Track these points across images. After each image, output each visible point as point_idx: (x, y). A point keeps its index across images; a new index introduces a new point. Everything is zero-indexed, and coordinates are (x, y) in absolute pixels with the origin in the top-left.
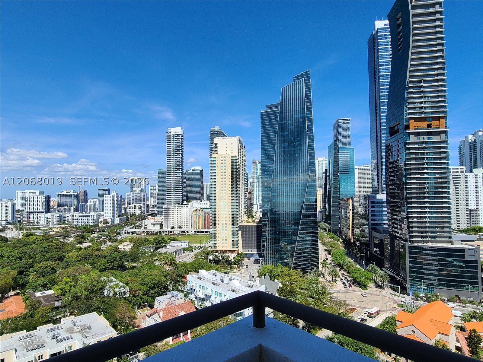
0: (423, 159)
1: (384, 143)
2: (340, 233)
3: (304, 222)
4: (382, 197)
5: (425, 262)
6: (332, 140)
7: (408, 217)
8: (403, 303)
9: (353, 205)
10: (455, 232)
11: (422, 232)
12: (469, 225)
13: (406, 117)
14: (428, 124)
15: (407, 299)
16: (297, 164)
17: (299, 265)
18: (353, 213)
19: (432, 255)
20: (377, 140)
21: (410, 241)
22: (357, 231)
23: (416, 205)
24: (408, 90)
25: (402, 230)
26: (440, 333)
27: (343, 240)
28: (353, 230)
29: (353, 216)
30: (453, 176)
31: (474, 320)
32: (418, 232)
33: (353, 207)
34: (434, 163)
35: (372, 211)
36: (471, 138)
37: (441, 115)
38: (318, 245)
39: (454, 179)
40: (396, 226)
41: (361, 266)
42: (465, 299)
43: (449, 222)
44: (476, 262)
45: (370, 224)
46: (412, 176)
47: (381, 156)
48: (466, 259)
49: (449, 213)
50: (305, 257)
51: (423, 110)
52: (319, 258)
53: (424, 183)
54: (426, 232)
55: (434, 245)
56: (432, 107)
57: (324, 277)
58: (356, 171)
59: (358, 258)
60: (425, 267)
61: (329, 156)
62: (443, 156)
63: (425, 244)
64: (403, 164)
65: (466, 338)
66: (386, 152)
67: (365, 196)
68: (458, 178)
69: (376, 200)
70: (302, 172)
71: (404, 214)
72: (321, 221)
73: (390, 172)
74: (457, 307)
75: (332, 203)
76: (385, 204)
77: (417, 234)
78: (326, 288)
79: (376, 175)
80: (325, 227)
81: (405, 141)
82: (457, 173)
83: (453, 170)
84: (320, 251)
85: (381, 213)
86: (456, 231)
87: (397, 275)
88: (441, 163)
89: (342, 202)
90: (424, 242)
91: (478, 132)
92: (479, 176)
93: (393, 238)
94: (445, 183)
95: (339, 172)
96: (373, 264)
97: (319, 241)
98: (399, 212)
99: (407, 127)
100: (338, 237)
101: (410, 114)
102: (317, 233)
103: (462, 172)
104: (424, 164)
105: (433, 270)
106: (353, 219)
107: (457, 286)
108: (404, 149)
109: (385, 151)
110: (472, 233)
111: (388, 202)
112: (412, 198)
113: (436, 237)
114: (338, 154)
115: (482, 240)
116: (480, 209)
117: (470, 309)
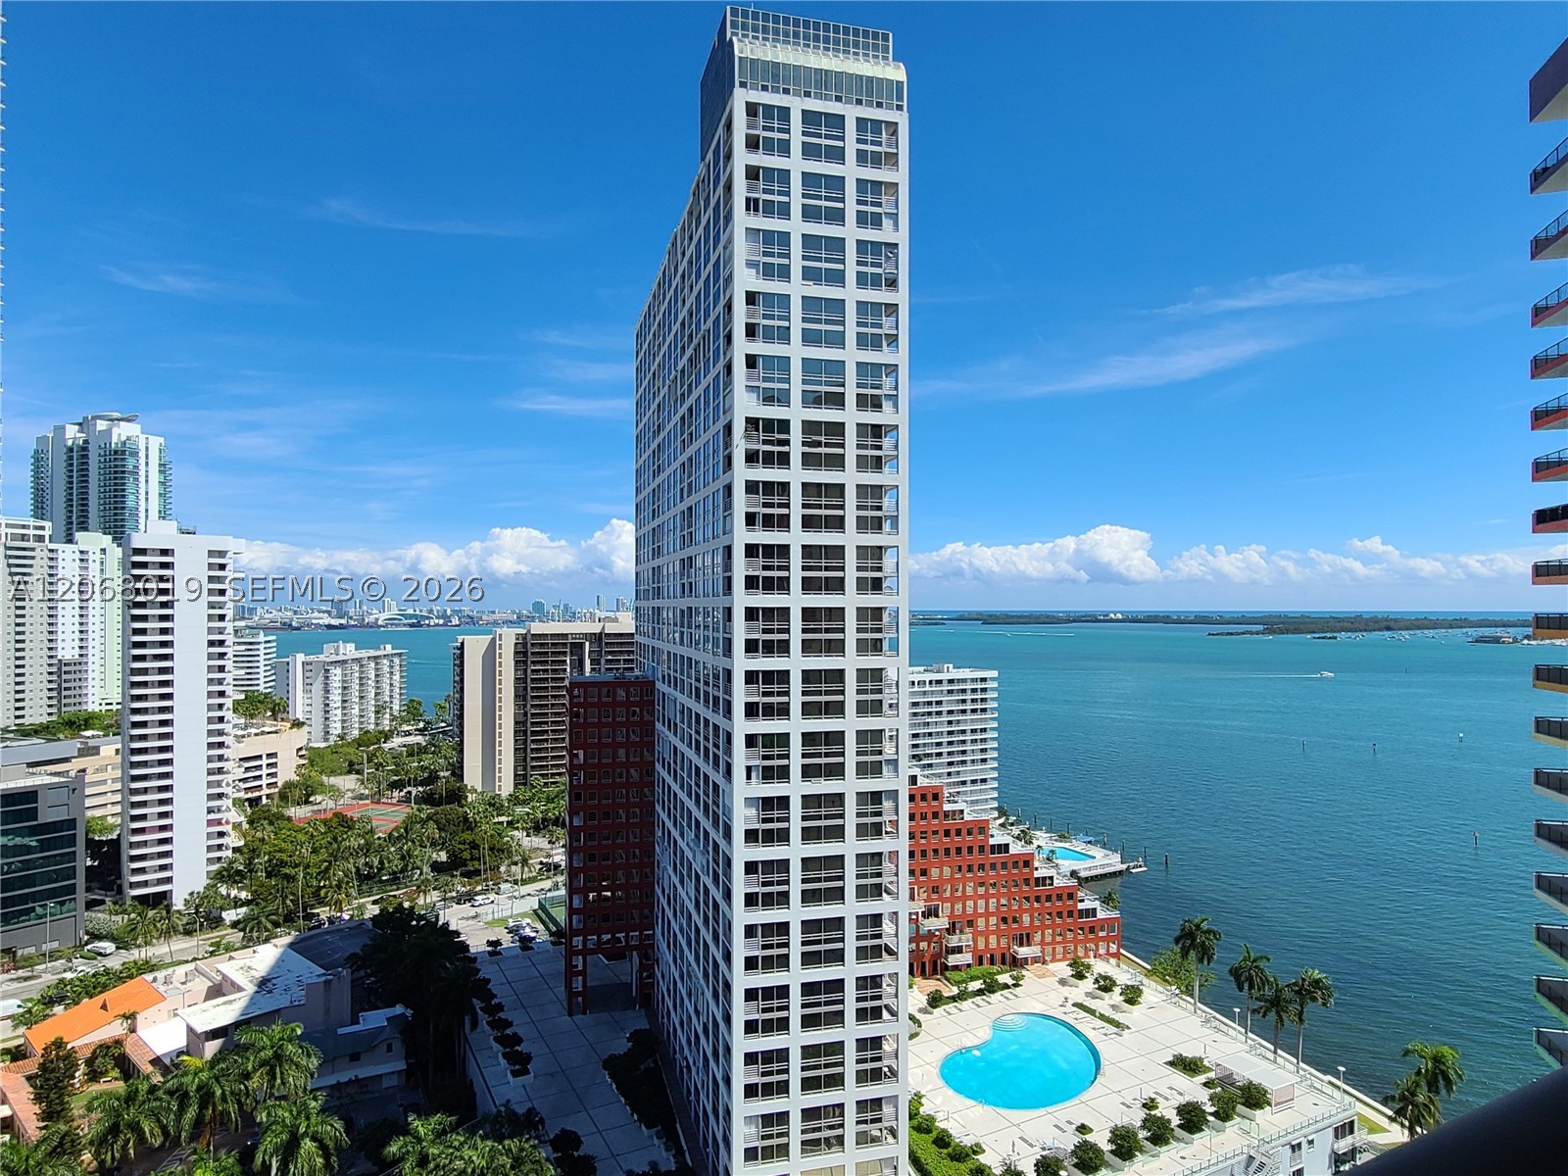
10: (8, 739)
12: (54, 710)
31: (58, 1009)
36: (72, 433)
39: (11, 561)
42: (32, 950)
44: (71, 823)
48: (41, 820)
65: (29, 1078)
68: (24, 557)
82: (23, 540)
83: (10, 531)
86: (11, 735)
91: (95, 418)
92: (91, 557)
103: (41, 539)
110: (61, 736)
115: (95, 751)
116: (91, 659)
117: (49, 979)
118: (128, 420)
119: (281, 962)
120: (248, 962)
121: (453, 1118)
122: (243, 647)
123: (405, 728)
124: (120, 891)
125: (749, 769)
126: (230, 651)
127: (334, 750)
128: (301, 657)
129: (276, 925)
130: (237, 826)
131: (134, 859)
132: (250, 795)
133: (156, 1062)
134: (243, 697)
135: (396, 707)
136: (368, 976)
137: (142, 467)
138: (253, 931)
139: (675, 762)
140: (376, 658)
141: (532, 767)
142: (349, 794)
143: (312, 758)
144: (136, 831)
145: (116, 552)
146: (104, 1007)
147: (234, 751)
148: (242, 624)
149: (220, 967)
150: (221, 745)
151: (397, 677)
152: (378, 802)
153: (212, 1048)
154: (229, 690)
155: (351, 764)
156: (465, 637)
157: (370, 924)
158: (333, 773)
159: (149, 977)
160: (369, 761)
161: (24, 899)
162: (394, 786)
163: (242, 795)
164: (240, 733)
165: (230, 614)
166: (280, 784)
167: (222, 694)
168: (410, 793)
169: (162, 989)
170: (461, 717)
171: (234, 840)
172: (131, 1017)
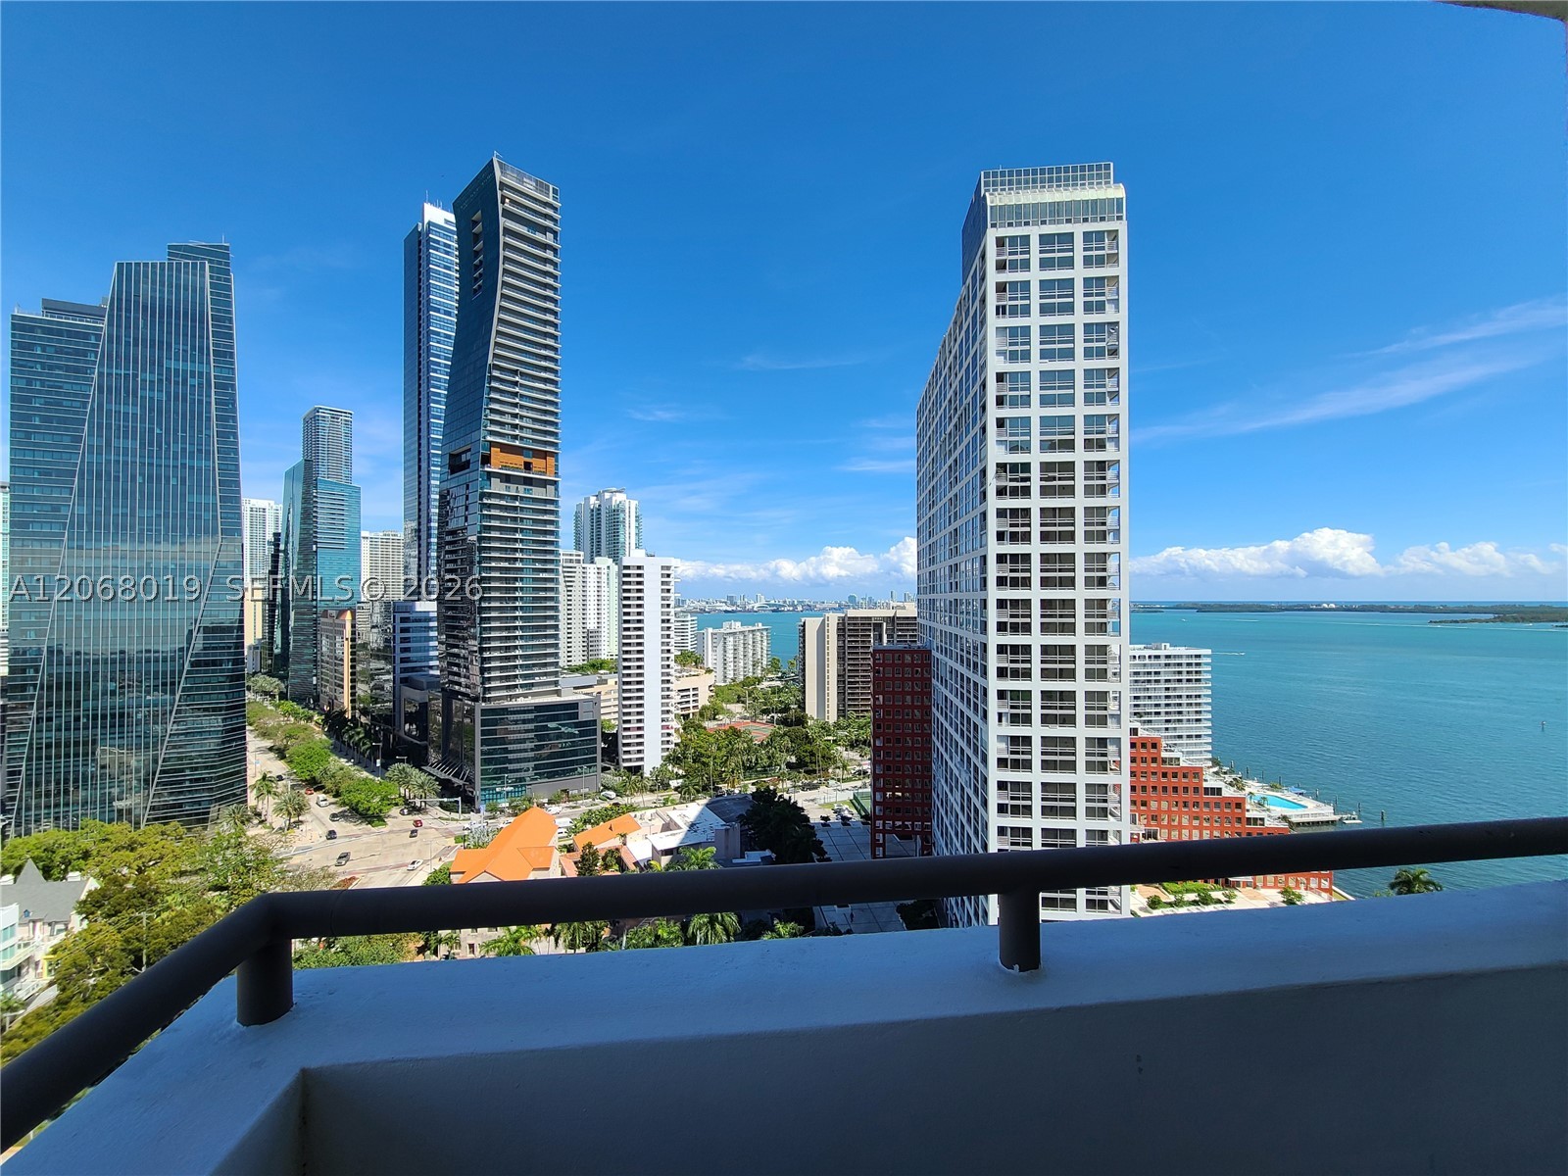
0: (515, 530)
1: (436, 486)
2: (317, 699)
3: (197, 680)
4: (428, 606)
5: (511, 737)
6: (298, 458)
7: (482, 650)
8: (466, 832)
9: (353, 626)
10: (565, 673)
11: (507, 678)
12: (585, 658)
13: (484, 437)
14: (525, 463)
15: (475, 821)
16: (175, 508)
17: (173, 806)
18: (353, 647)
19: (524, 722)
20: (420, 477)
21: (485, 700)
22: (363, 689)
23: (498, 624)
24: (490, 383)
25: (468, 678)
26: (534, 869)
27: (323, 717)
28: (353, 687)
29: (353, 653)
30: (564, 567)
31: (589, 826)
32: (501, 678)
33: (353, 633)
34: (534, 541)
35: (404, 640)
36: (593, 501)
37: (548, 449)
38: (245, 738)
39: (566, 574)
40: (455, 669)
41: (372, 772)
42: (576, 792)
43: (556, 655)
44: (594, 722)
45: (398, 671)
46: (493, 564)
47: (428, 514)
48: (580, 720)
49: (556, 637)
50: (197, 780)
51: (517, 432)
52: (249, 772)
53: (516, 579)
54: (516, 676)
55: (530, 700)
56: (535, 431)
57: (261, 822)
58: (365, 546)
59: (363, 754)
60: (511, 747)
61: (289, 499)
62: (549, 528)
63: (513, 702)
64: (475, 538)
65: (576, 863)
66: (440, 507)
67: (387, 604)
68: (571, 572)
69: (414, 615)
70: (191, 536)
71: (474, 644)
72: (255, 673)
73: (447, 552)
74: (564, 811)
75: (292, 623)
76: (435, 624)
77: (497, 684)
78: (268, 851)
79: (415, 557)
80: (268, 688)
81: (481, 488)
82: (571, 562)
83: (565, 557)
84: (250, 756)
85: (425, 644)
86: (567, 671)
87: (456, 775)
88: (546, 543)
89: (322, 620)
90: (511, 697)
91: (604, 492)
92: (603, 571)
93: (450, 696)
94: (551, 580)
95: (316, 543)
96: (402, 761)
97: (248, 728)
98: (464, 639)
99: (486, 460)
100: (310, 709)
101: (492, 433)
102: (244, 706)
103: (578, 561)
104: (515, 540)
105: (525, 751)
106: (353, 660)
107: (564, 773)
108: (478, 506)
109: (437, 504)
110: (589, 673)
111: (441, 618)
112: (490, 609)
113: (532, 685)
114: (316, 497)
115: (605, 682)
116: (603, 629)
117: (583, 809)
118: (620, 492)
119: (701, 813)
120: (684, 812)
121: (802, 927)
122: (680, 624)
123: (770, 676)
124: (618, 763)
125: (1000, 715)
126: (673, 626)
127: (729, 688)
128: (710, 630)
129: (698, 792)
130: (677, 730)
131: (625, 745)
132: (683, 713)
133: (636, 864)
134: (679, 653)
135: (765, 663)
136: (750, 829)
137: (627, 518)
138: (686, 794)
139: (946, 707)
140: (753, 631)
141: (849, 705)
142: (738, 716)
143: (717, 692)
144: (626, 729)
145: (615, 568)
146: (610, 829)
147: (676, 685)
148: (679, 609)
149: (669, 813)
150: (668, 681)
151: (765, 644)
152: (755, 722)
153: (665, 860)
154: (672, 649)
155: (739, 697)
156: (807, 619)
157: (751, 797)
158: (729, 702)
159: (632, 814)
160: (749, 696)
161: (572, 763)
162: (765, 712)
163: (680, 712)
164: (678, 675)
165: (672, 604)
166: (700, 707)
167: (669, 651)
168: (773, 717)
169: (639, 822)
170: (804, 670)
171: (675, 739)
172: (624, 836)
